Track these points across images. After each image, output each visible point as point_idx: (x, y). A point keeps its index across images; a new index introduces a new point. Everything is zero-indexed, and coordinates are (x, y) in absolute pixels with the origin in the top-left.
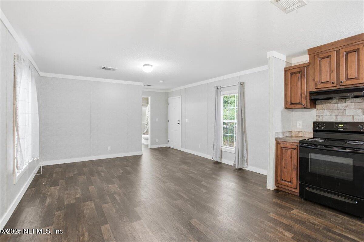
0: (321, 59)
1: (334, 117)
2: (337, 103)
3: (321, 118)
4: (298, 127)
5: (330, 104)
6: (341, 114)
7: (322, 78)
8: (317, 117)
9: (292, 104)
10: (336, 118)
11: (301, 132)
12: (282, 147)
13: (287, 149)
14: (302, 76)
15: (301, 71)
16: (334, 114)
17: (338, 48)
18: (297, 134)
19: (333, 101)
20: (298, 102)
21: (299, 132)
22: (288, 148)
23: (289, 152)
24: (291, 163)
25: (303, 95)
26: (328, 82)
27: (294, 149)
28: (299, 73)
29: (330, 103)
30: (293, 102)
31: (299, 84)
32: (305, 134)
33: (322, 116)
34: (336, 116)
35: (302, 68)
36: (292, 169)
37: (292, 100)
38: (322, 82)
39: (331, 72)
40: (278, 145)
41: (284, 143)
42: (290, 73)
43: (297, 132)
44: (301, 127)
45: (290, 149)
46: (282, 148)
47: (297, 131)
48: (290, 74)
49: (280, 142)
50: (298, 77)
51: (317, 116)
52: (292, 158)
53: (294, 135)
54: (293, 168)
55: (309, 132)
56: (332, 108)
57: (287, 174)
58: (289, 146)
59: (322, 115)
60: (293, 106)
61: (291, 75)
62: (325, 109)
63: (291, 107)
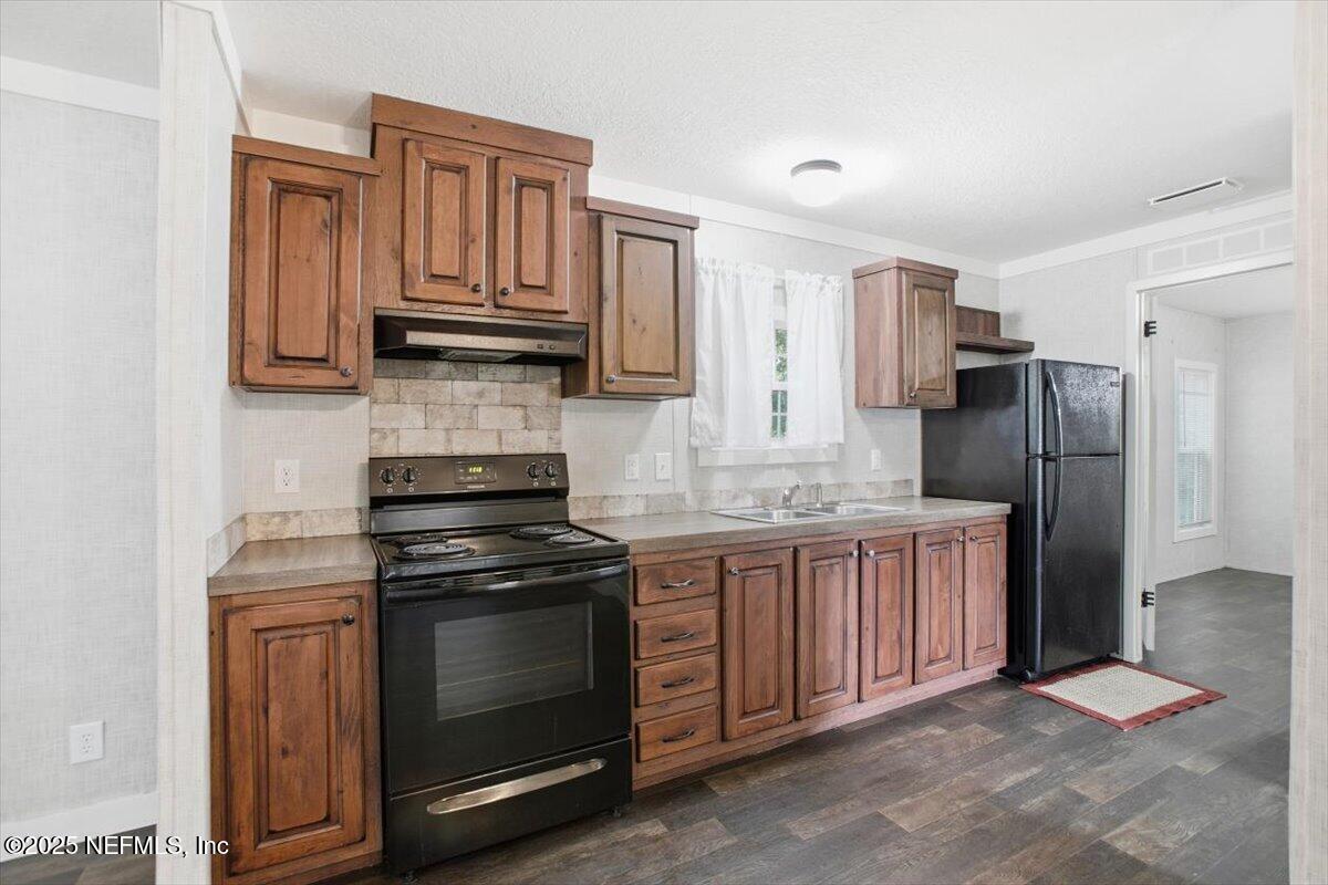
0: (432, 166)
1: (441, 436)
2: (449, 377)
3: (391, 439)
4: (280, 487)
5: (425, 378)
6: (465, 425)
7: (436, 255)
8: (375, 436)
9: (280, 359)
10: (449, 441)
11: (298, 513)
12: (258, 631)
13: (298, 632)
14: (344, 217)
15: (340, 192)
16: (439, 424)
17: (493, 150)
18: (274, 528)
19: (436, 367)
20: (319, 352)
21: (285, 516)
22: (303, 626)
23: (313, 645)
24: (328, 705)
25: (343, 319)
26: (456, 278)
27: (348, 622)
28: (328, 198)
29: (426, 376)
30: (284, 350)
31: (323, 254)
32: (316, 519)
33: (394, 430)
34: (447, 430)
35: (343, 177)
36: (333, 739)
37: (281, 338)
38: (435, 273)
39: (466, 239)
40: (233, 622)
41: (274, 599)
42: (275, 182)
43: (277, 520)
44: (294, 486)
45: (317, 629)
46: (263, 636)
47: (274, 515)
48: (270, 184)
49: (237, 601)
50: (318, 220)
51: (372, 430)
52: (331, 677)
53: (258, 537)
54: (340, 732)
55: (339, 513)
56: (432, 398)
57: (305, 784)
58: (314, 612)
59: (394, 425)
60: (286, 375)
61: (279, 196)
62: (408, 398)
63: (270, 376)
